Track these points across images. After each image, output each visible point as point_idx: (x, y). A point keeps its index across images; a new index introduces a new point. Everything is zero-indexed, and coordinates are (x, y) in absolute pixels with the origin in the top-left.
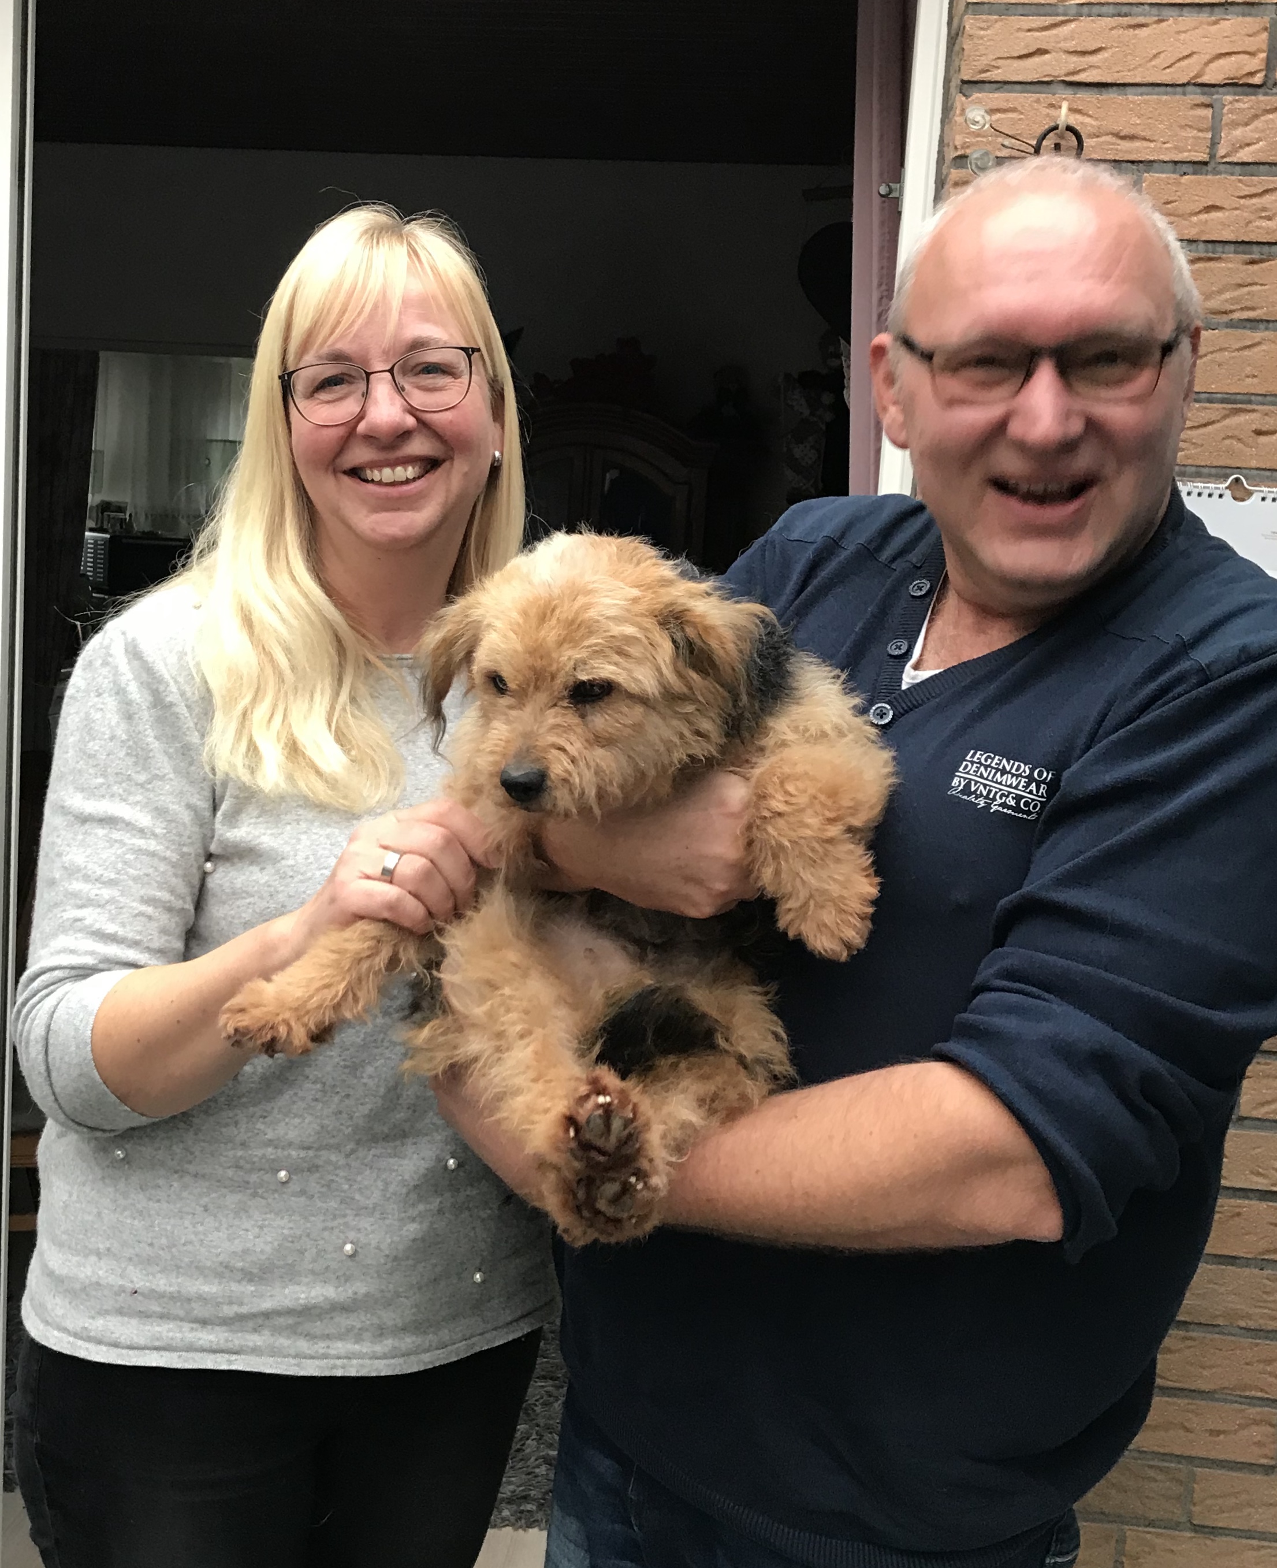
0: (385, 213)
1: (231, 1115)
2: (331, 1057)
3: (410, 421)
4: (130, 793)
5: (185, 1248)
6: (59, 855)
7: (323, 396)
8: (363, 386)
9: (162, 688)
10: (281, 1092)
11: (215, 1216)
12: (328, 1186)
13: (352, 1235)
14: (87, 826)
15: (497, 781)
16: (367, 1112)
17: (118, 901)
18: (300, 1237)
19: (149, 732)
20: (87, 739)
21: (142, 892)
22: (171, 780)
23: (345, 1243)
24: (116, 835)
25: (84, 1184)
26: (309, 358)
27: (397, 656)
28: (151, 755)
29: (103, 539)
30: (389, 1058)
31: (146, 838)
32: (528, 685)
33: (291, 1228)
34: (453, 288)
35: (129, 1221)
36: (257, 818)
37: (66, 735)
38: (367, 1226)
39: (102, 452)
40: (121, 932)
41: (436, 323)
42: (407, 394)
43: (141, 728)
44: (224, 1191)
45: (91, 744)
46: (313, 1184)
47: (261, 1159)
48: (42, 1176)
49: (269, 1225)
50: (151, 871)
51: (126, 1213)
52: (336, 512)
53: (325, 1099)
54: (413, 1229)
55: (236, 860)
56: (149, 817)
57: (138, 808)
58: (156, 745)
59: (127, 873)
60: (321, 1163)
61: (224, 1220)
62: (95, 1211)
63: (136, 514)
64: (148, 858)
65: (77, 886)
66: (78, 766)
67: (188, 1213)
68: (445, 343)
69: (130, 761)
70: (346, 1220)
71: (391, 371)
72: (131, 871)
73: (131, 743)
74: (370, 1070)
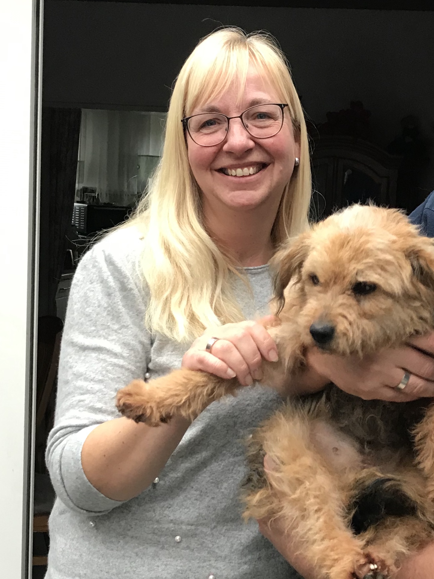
0: (237, 32)
1: (151, 506)
2: (205, 477)
3: (251, 144)
4: (109, 335)
5: (125, 575)
6: (71, 368)
7: (205, 131)
8: (226, 125)
9: (126, 280)
10: (178, 495)
11: (142, 559)
12: (202, 545)
13: (213, 571)
14: (86, 352)
15: (308, 331)
16: (223, 507)
17: (103, 391)
18: (186, 570)
19: (120, 303)
20: (86, 306)
21: (116, 386)
22: (131, 328)
23: (209, 575)
24: (102, 356)
25: (73, 540)
26: (197, 110)
27: (245, 268)
28: (121, 315)
29: (84, 207)
30: (236, 479)
31: (119, 359)
32: (331, 280)
33: (181, 566)
34: (273, 73)
35: (96, 560)
36: (172, 352)
37: (72, 305)
38: (221, 566)
39: (83, 162)
40: (104, 407)
41: (264, 91)
42: (250, 129)
43: (115, 301)
44: (146, 545)
45: (87, 309)
46: (193, 545)
47: (167, 529)
48: (51, 534)
49: (170, 564)
50: (121, 375)
51: (95, 556)
52: (212, 191)
53: (201, 499)
54: (245, 568)
55: (161, 373)
56: (119, 347)
57: (114, 343)
58: (123, 310)
59: (108, 376)
60: (198, 532)
61: (146, 561)
62: (78, 554)
63: (101, 194)
64: (120, 369)
65: (80, 383)
66: (80, 321)
67: (127, 557)
68: (269, 101)
69: (110, 318)
70: (211, 562)
71: (241, 117)
72: (110, 376)
73: (110, 308)
74: (225, 485)
